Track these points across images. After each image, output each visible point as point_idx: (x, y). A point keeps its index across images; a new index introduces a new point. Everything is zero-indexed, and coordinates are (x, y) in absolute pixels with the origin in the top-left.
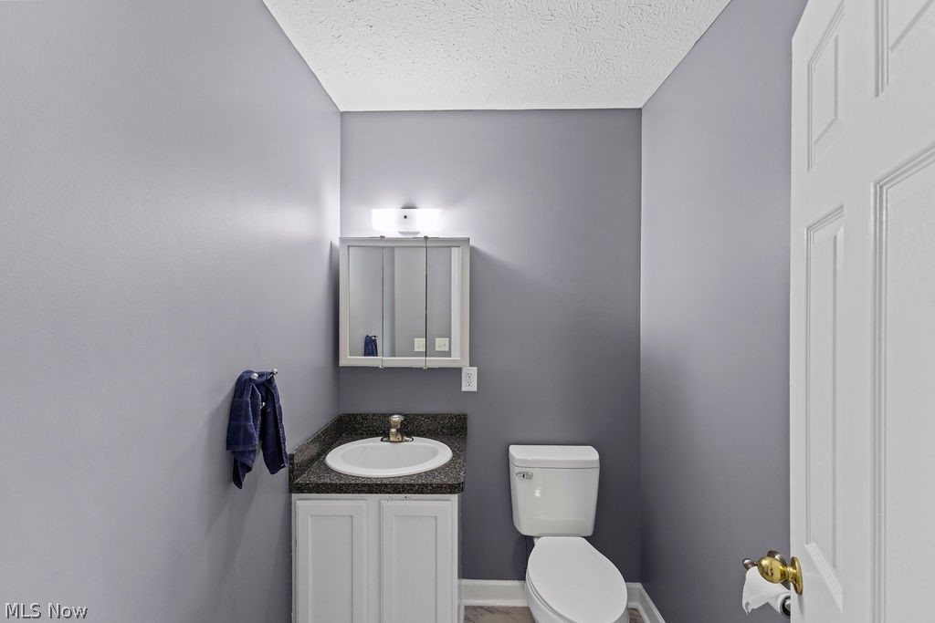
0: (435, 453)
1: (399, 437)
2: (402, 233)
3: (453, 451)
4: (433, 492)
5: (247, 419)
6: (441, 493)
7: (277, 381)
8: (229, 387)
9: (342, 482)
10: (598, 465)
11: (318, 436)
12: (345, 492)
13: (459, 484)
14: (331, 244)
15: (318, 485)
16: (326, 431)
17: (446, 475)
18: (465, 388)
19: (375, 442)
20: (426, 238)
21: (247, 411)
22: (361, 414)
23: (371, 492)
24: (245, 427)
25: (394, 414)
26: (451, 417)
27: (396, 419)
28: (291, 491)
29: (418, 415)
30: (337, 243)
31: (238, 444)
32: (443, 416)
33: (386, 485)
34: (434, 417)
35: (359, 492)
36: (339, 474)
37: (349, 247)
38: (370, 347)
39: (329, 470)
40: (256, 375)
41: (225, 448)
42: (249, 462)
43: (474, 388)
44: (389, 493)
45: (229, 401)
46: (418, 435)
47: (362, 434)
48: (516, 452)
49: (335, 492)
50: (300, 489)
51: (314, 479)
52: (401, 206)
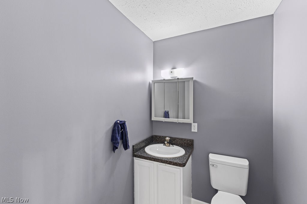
0: (179, 151)
1: (169, 144)
2: (171, 77)
3: (186, 152)
4: (173, 165)
5: (116, 134)
6: (176, 166)
7: (126, 123)
8: (112, 124)
9: (147, 156)
10: (248, 167)
11: (143, 141)
12: (147, 160)
13: (183, 164)
14: (149, 82)
15: (140, 156)
16: (146, 140)
17: (180, 159)
18: (193, 130)
19: (161, 145)
20: (178, 78)
21: (116, 131)
22: (159, 136)
23: (154, 161)
24: (115, 136)
25: (168, 137)
26: (188, 140)
27: (168, 139)
28: (133, 156)
29: (176, 138)
30: (151, 82)
31: (113, 140)
32: (185, 139)
33: (159, 160)
34: (182, 139)
35: (151, 160)
36: (147, 154)
37: (154, 83)
38: (166, 115)
39: (145, 152)
40: (119, 121)
41: (111, 141)
42: (117, 146)
43: (196, 131)
44: (160, 162)
45: (112, 128)
46: (176, 145)
47: (159, 142)
48: (212, 157)
49: (144, 159)
50: (136, 156)
51: (139, 154)
52: (171, 68)
